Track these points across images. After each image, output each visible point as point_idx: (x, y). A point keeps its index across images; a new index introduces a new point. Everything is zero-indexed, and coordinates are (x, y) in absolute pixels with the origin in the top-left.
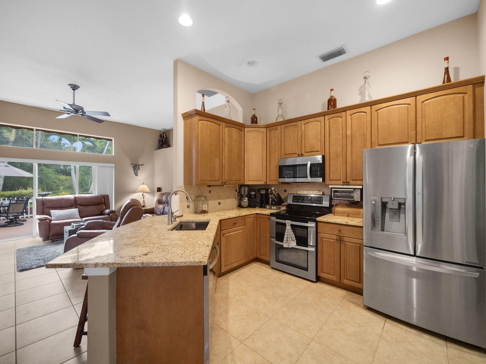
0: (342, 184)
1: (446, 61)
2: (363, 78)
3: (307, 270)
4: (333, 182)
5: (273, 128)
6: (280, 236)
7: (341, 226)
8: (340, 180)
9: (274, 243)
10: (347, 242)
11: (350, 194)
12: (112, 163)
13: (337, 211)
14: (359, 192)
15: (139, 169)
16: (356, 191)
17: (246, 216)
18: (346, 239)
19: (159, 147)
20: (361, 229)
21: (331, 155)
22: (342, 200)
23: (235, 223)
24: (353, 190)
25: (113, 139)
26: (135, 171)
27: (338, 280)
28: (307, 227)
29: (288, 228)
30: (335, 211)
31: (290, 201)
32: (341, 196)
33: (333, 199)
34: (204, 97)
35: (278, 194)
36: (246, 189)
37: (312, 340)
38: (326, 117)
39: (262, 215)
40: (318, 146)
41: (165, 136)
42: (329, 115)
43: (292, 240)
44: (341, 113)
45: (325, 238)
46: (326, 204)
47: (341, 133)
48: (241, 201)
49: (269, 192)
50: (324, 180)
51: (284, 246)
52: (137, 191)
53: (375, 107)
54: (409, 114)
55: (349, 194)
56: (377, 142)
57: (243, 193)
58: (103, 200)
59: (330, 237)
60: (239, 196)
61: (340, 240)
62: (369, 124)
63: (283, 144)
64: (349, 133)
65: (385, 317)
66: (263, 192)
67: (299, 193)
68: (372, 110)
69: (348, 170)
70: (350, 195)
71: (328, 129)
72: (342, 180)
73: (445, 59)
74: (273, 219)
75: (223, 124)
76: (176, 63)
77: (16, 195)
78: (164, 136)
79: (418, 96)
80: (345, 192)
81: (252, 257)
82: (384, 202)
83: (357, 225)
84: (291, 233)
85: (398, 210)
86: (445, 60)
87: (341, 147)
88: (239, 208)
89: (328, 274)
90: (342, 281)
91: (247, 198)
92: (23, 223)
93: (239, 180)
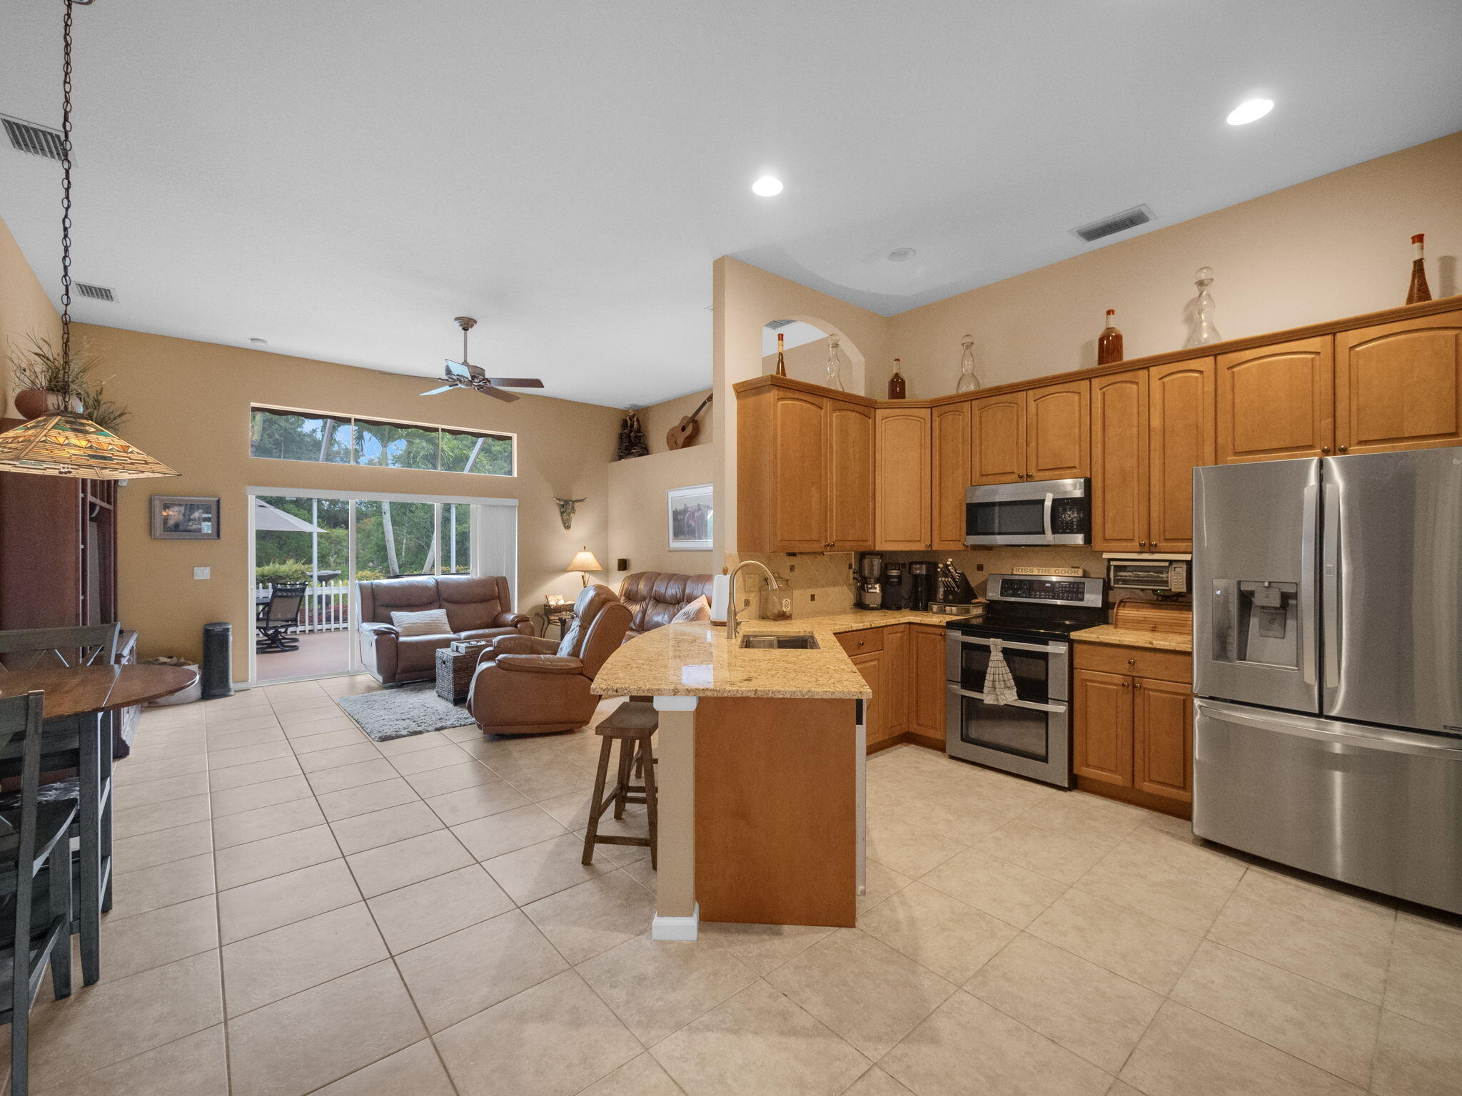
0: (1138, 550)
1: (1417, 245)
2: (1196, 283)
3: (1045, 759)
4: (1113, 544)
5: (952, 407)
6: (974, 678)
7: (1134, 653)
8: (1132, 540)
9: (955, 695)
10: (1152, 690)
11: (1160, 575)
12: (511, 496)
13: (1125, 618)
14: (1182, 570)
15: (573, 510)
16: (1175, 566)
17: (885, 628)
18: (1147, 683)
19: (622, 452)
20: (1187, 658)
21: (1108, 476)
22: (1137, 591)
23: (863, 643)
24: (1167, 564)
25: (515, 436)
26: (565, 518)
27: (1129, 784)
28: (1047, 654)
29: (996, 657)
30: (1119, 617)
31: (994, 593)
32: (1133, 581)
33: (1112, 588)
34: (782, 340)
35: (962, 575)
36: (877, 562)
37: (1071, 887)
38: (1095, 382)
39: (924, 628)
40: (1072, 454)
41: (635, 423)
42: (1103, 378)
43: (1006, 687)
44: (1135, 373)
45: (1092, 681)
46: (1093, 599)
47: (1135, 422)
48: (862, 591)
49: (939, 570)
50: (1088, 540)
51: (985, 702)
52: (570, 568)
53: (1224, 360)
54: (1317, 378)
55: (1155, 575)
56: (1231, 446)
57: (866, 573)
58: (495, 590)
59: (1106, 680)
60: (857, 579)
61: (1133, 686)
62: (1209, 401)
63: (976, 449)
64: (1156, 422)
65: (1247, 862)
66: (921, 570)
67: (1018, 573)
68: (1218, 367)
69: (1154, 514)
70: (1159, 577)
71: (1100, 411)
72: (1136, 539)
73: (1413, 238)
74: (955, 636)
75: (828, 404)
76: (720, 266)
77: (266, 576)
78: (633, 425)
79: (1339, 332)
80: (1145, 570)
81: (897, 731)
82: (1246, 591)
83: (1177, 649)
84: (1004, 670)
85: (1278, 611)
86: (1413, 242)
87: (1136, 458)
88: (855, 610)
89: (1102, 769)
90: (1137, 786)
91: (877, 586)
92: (295, 646)
93: (862, 541)
